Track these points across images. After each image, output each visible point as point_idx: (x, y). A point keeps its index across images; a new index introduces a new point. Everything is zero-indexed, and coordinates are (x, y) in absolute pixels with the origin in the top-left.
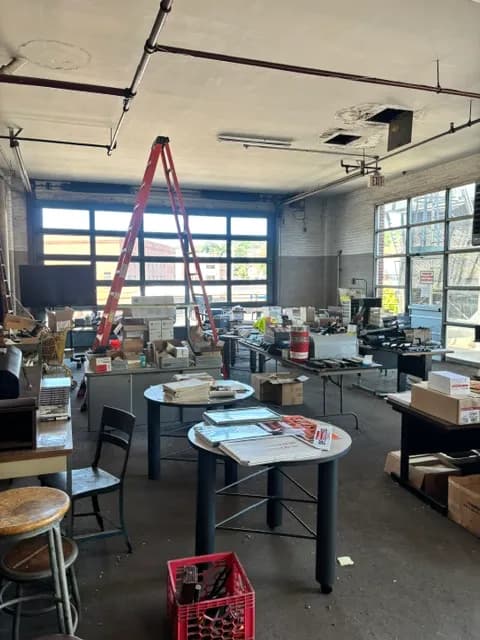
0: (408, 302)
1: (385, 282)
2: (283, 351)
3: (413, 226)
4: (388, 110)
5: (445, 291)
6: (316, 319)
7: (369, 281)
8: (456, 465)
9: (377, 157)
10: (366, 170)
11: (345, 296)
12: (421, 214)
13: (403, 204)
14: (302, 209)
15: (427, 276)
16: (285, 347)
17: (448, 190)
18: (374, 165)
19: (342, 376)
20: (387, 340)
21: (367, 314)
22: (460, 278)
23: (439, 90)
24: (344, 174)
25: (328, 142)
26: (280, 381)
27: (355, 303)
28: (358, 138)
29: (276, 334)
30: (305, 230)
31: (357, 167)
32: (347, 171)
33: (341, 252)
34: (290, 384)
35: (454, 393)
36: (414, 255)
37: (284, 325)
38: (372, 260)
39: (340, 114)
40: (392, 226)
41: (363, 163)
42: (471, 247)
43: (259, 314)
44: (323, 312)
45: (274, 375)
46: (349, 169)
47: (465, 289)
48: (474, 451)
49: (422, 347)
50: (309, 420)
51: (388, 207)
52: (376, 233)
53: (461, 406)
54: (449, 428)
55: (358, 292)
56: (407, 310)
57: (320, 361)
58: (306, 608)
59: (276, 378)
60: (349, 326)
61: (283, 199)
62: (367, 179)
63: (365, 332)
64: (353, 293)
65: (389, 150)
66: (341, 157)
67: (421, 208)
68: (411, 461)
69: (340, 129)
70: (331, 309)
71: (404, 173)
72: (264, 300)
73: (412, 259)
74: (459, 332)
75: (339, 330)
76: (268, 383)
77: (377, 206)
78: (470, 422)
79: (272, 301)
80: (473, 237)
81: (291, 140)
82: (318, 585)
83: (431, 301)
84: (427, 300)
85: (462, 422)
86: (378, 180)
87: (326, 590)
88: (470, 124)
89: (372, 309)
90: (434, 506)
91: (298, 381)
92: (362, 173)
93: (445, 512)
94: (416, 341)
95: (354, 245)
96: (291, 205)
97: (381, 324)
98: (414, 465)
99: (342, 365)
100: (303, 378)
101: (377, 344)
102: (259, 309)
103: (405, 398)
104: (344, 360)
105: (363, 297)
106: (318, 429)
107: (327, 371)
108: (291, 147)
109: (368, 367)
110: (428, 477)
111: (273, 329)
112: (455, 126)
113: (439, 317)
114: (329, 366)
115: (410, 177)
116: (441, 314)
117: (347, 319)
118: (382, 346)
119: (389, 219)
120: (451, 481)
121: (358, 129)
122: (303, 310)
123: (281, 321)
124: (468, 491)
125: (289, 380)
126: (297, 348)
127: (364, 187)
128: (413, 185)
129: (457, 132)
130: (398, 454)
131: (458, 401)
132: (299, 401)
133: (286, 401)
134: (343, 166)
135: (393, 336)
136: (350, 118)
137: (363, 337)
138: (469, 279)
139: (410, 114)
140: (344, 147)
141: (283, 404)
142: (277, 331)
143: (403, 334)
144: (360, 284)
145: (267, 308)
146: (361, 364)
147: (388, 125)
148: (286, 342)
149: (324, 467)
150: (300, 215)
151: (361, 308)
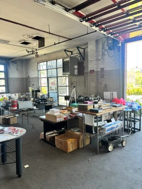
0: (48, 91)
1: (42, 85)
2: (9, 108)
3: (49, 69)
4: (37, 36)
5: (58, 87)
6: (21, 97)
7: (38, 85)
8: (58, 133)
9: (36, 49)
10: (34, 53)
11: (31, 89)
12: (51, 66)
13: (45, 63)
14: (16, 63)
15: (53, 83)
16: (10, 106)
17: (56, 60)
18: (36, 52)
19: (28, 113)
20: (41, 101)
21: (36, 95)
22: (62, 84)
23: (50, 33)
24: (27, 54)
25: (21, 43)
26: (9, 117)
27: (33, 91)
28: (30, 43)
29: (6, 102)
30: (17, 69)
31: (31, 52)
32: (28, 53)
33: (29, 76)
34: (13, 117)
35: (56, 114)
36: (49, 78)
37: (9, 99)
38: (38, 79)
39: (24, 36)
40: (44, 69)
41: (33, 50)
42: (62, 76)
43: (3, 96)
44: (24, 95)
45: (7, 115)
46: (29, 52)
47: (62, 86)
48: (63, 128)
49: (51, 103)
50: (14, 127)
51: (41, 64)
52: (38, 71)
53: (57, 117)
54: (54, 124)
55: (35, 88)
56: (48, 93)
57: (20, 109)
58: (14, 183)
59: (8, 116)
60: (31, 98)
61: (9, 60)
62: (34, 55)
63: (36, 100)
64: (33, 88)
65: (39, 48)
66: (26, 48)
67: (51, 64)
68: (46, 134)
69: (24, 40)
70: (27, 93)
71: (45, 54)
72: (5, 92)
73: (49, 79)
74: (62, 98)
75: (28, 100)
76: (5, 118)
77: (38, 64)
78: (59, 121)
79: (8, 92)
80: (63, 73)
81: (9, 41)
82: (17, 175)
83: (55, 90)
84: (54, 90)
85: (57, 121)
86: (37, 56)
87: (20, 176)
88: (59, 43)
89: (38, 93)
90: (52, 145)
91: (15, 116)
92: (33, 54)
93: (55, 146)
94: (49, 101)
95: (33, 74)
96: (12, 62)
97: (40, 97)
98: (47, 135)
99: (27, 110)
100: (17, 115)
101: (39, 103)
102: (3, 95)
103: (44, 117)
104: (28, 108)
105: (36, 89)
106: (16, 130)
107: (22, 112)
108: (9, 44)
109: (35, 110)
110: (51, 137)
111: (5, 101)
112: (56, 43)
113: (56, 94)
114: (23, 110)
115: (47, 56)
116: (57, 93)
117: (31, 96)
118: (40, 103)
119: (42, 67)
120: (56, 137)
121: (30, 41)
122: (17, 94)
123: (8, 98)
124: (60, 139)
125: (12, 116)
126: (13, 106)
127: (33, 58)
128: (48, 58)
129: (56, 45)
130: (43, 133)
131: (56, 116)
132: (16, 122)
133: (11, 123)
134: (27, 51)
135: (43, 100)
136: (27, 37)
137: (35, 101)
138: (64, 84)
139: (44, 38)
140: (26, 45)
141: (11, 124)
142: (7, 101)
143: (46, 100)
144: (35, 86)
145: (5, 94)
146: (33, 109)
147: (38, 41)
148: (10, 105)
149: (17, 140)
150: (15, 65)
151: (34, 93)
